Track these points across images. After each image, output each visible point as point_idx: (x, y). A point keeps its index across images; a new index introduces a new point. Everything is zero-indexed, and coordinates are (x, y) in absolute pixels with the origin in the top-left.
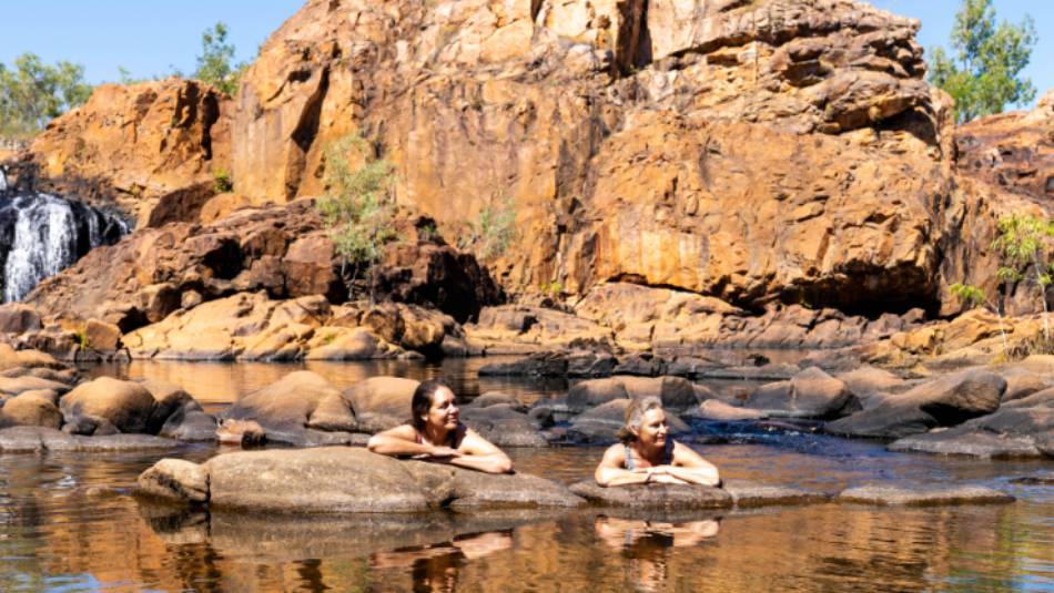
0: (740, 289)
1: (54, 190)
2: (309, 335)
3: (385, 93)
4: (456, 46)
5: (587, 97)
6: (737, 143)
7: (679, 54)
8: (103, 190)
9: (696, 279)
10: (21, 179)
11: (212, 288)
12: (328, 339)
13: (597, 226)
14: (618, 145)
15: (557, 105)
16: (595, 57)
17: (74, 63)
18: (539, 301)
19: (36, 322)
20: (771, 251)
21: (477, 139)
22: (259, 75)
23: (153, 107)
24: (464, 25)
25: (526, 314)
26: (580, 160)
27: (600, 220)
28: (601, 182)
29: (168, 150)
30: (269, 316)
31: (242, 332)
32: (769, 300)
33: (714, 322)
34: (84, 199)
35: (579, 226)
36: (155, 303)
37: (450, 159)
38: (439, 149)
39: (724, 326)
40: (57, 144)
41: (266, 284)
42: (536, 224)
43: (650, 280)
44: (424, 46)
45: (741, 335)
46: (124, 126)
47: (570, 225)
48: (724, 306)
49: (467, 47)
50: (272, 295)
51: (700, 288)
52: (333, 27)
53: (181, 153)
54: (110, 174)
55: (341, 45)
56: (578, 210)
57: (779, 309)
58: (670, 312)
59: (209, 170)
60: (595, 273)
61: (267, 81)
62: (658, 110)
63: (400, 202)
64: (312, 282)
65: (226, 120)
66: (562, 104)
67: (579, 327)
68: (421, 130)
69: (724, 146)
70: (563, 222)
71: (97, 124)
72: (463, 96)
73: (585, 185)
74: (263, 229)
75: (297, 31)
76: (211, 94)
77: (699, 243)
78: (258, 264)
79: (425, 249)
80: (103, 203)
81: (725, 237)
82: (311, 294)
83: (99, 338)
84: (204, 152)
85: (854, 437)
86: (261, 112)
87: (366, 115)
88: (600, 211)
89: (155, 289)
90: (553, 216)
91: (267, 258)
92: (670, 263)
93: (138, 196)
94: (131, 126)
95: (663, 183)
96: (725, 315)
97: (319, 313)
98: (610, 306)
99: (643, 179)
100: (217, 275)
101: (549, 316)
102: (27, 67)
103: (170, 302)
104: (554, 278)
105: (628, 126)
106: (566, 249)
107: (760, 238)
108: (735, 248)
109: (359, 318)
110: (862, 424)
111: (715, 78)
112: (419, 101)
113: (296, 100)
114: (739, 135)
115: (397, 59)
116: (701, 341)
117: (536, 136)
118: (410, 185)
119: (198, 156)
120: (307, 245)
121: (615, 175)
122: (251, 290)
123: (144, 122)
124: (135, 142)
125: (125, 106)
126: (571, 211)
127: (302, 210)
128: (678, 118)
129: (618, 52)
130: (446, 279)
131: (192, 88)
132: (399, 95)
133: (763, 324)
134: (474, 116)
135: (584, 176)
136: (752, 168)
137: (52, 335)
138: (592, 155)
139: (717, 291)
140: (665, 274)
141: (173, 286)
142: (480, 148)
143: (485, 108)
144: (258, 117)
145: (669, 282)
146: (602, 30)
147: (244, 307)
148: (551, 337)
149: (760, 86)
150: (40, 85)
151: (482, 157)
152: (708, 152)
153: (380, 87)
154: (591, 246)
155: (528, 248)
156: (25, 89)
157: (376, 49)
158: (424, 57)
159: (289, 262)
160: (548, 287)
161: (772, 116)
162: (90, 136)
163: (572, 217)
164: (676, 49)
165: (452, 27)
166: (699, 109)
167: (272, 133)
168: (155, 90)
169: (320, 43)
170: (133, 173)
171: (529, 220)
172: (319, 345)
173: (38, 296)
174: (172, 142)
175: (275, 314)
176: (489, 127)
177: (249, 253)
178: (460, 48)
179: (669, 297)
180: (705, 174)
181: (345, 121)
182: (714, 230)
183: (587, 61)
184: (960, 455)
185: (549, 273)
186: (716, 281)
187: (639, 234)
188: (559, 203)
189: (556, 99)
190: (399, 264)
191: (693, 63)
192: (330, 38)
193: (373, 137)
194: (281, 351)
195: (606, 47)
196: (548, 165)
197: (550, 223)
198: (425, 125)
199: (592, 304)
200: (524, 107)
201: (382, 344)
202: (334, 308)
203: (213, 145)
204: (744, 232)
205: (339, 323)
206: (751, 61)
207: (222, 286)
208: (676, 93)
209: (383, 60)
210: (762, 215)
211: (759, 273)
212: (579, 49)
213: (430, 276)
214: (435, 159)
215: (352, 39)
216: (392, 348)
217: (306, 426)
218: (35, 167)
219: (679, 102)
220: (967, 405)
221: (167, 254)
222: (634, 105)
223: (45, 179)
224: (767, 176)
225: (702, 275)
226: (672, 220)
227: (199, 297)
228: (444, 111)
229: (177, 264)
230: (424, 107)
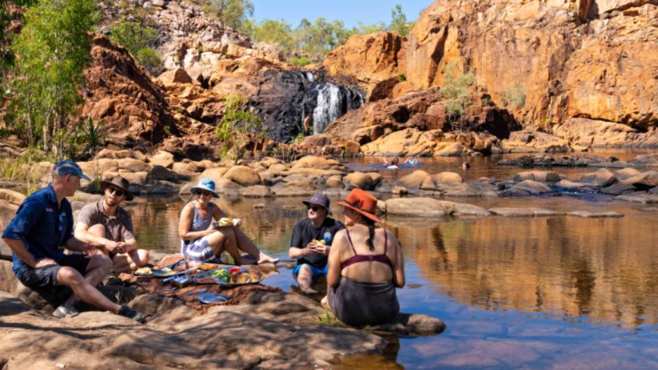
0: (635, 121)
1: (332, 81)
2: (435, 146)
3: (472, 36)
4: (505, 13)
5: (564, 34)
6: (636, 52)
7: (610, 12)
8: (352, 81)
9: (614, 116)
10: (319, 77)
11: (396, 126)
12: (443, 147)
13: (568, 93)
14: (578, 55)
15: (550, 38)
16: (568, 15)
17: (340, 21)
18: (536, 129)
19: (328, 142)
20: (651, 102)
21: (513, 55)
22: (417, 31)
23: (373, 45)
24: (508, 4)
25: (530, 134)
26: (561, 63)
27: (569, 90)
28: (570, 73)
29: (379, 63)
30: (419, 138)
31: (408, 145)
32: (651, 125)
33: (622, 135)
34: (345, 85)
35: (559, 92)
36: (374, 133)
37: (501, 64)
38: (496, 60)
39: (627, 137)
40: (334, 61)
41: (418, 125)
42: (539, 92)
43: (593, 116)
44: (490, 14)
45: (636, 141)
46: (361, 53)
47: (555, 92)
48: (628, 128)
49: (509, 14)
50: (420, 129)
51: (616, 120)
52: (449, 8)
53: (385, 64)
54: (355, 74)
55: (453, 16)
56: (559, 86)
57: (654, 129)
58: (602, 131)
59: (396, 72)
60: (567, 114)
61: (421, 33)
62: (598, 38)
63: (478, 84)
64: (436, 124)
65: (404, 50)
66: (552, 38)
67: (553, 140)
68: (488, 52)
69: (629, 54)
70: (552, 91)
71: (350, 52)
72: (507, 36)
73: (563, 74)
74: (417, 101)
75: (434, 10)
76: (398, 38)
77: (616, 99)
78: (414, 117)
79: (485, 108)
80: (352, 86)
81: (629, 96)
82: (436, 128)
83: (352, 148)
84: (394, 63)
85: (610, 194)
86: (418, 46)
87: (464, 46)
88: (569, 86)
89: (374, 127)
90: (547, 89)
91: (418, 114)
92: (602, 109)
93: (367, 83)
94: (364, 53)
95: (599, 72)
96: (628, 132)
97: (439, 137)
98: (573, 129)
99: (590, 70)
100: (398, 121)
101: (541, 135)
102: (320, 24)
103: (379, 132)
104: (547, 116)
105: (583, 47)
106: (553, 103)
107: (646, 96)
108: (633, 101)
109: (455, 138)
110: (612, 189)
111: (627, 22)
112: (487, 39)
113: (433, 41)
114: (637, 49)
115: (478, 21)
116: (616, 144)
117: (539, 53)
118: (483, 76)
119: (392, 65)
120: (434, 108)
121: (577, 69)
122: (412, 127)
123: (370, 51)
124: (366, 59)
125: (362, 44)
126: (556, 86)
127: (434, 92)
128: (607, 42)
129: (580, 13)
130: (494, 121)
131: (390, 35)
132: (478, 37)
133: (646, 136)
134: (511, 46)
135: (562, 70)
136: (643, 64)
137: (334, 147)
138: (566, 60)
139: (624, 121)
140: (600, 114)
141: (380, 126)
142: (514, 59)
143: (517, 41)
144: (417, 48)
145: (602, 117)
146: (572, 3)
147: (409, 134)
148: (541, 145)
149: (649, 24)
150: (326, 31)
151: (515, 63)
152: (621, 57)
153: (470, 34)
154: (564, 103)
155: (536, 103)
156: (320, 33)
157: (468, 17)
158: (490, 19)
159: (427, 115)
160: (544, 120)
161: (655, 38)
162: (348, 58)
163: (555, 89)
164: (609, 9)
165: (502, 5)
166: (619, 36)
167: (423, 56)
168: (374, 37)
169: (444, 16)
170: (365, 73)
171: (536, 91)
172: (439, 150)
173: (328, 130)
174: (381, 59)
175: (421, 137)
176: (519, 49)
177: (411, 112)
178: (506, 14)
179: (601, 124)
180: (620, 67)
181: (455, 50)
182: (624, 93)
183: (565, 17)
184: (636, 202)
185: (545, 114)
186: (624, 117)
187: (588, 96)
188: (550, 83)
189: (550, 36)
190: (474, 115)
191: (616, 15)
192: (448, 13)
193: (467, 56)
194: (423, 153)
195: (574, 11)
196: (545, 66)
197: (546, 91)
198: (490, 49)
199: (565, 128)
200: (534, 40)
201: (465, 149)
202: (445, 134)
203: (398, 61)
204: (638, 94)
205: (447, 141)
206: (645, 13)
207: (400, 125)
208: (608, 29)
209: (471, 21)
210: (647, 86)
211: (645, 113)
212: (561, 12)
213: (487, 120)
214: (494, 64)
215: (458, 13)
216: (469, 151)
217: (420, 189)
218: (325, 71)
219: (609, 34)
220: (648, 184)
221: (378, 113)
222: (587, 36)
223: (329, 77)
224: (650, 68)
225: (617, 114)
226: (603, 89)
227: (391, 131)
228: (498, 43)
229: (382, 117)
230: (490, 41)
